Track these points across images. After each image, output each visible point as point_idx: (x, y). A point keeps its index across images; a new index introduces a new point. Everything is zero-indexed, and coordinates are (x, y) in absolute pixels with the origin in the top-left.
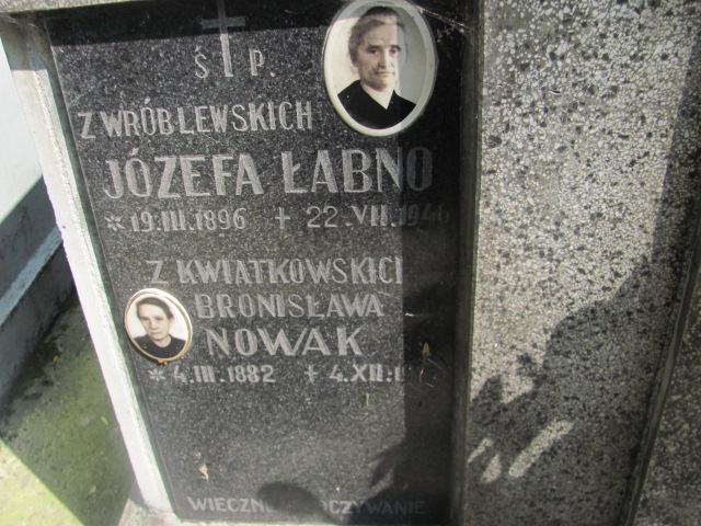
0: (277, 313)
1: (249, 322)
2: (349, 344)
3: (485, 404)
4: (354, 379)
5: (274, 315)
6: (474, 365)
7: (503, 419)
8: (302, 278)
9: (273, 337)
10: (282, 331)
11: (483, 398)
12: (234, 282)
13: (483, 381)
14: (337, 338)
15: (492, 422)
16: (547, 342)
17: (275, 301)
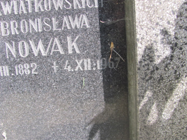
0: (38, 30)
1: (25, 37)
2: (73, 47)
3: (146, 65)
4: (76, 69)
5: (37, 31)
6: (138, 36)
7: (156, 76)
8: (50, 8)
9: (36, 45)
10: (40, 40)
11: (145, 60)
12: (18, 13)
13: (143, 48)
14: (67, 43)
15: (151, 78)
16: (175, 20)
17: (38, 22)
